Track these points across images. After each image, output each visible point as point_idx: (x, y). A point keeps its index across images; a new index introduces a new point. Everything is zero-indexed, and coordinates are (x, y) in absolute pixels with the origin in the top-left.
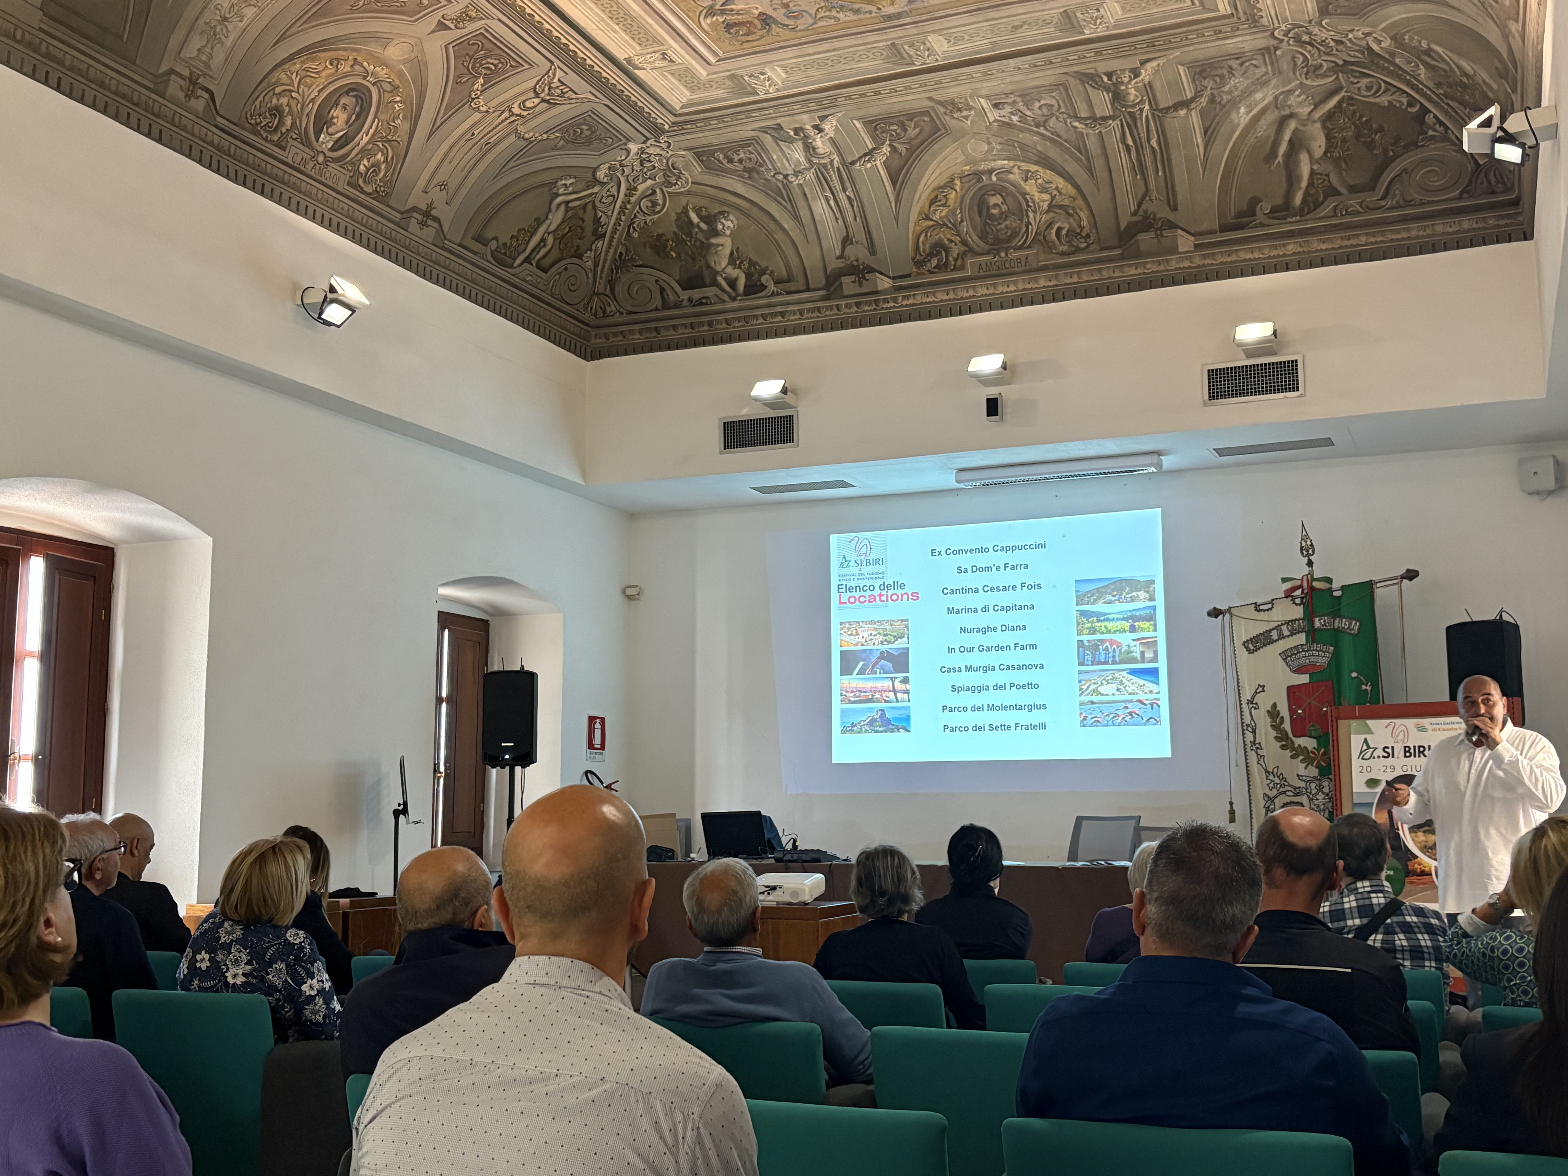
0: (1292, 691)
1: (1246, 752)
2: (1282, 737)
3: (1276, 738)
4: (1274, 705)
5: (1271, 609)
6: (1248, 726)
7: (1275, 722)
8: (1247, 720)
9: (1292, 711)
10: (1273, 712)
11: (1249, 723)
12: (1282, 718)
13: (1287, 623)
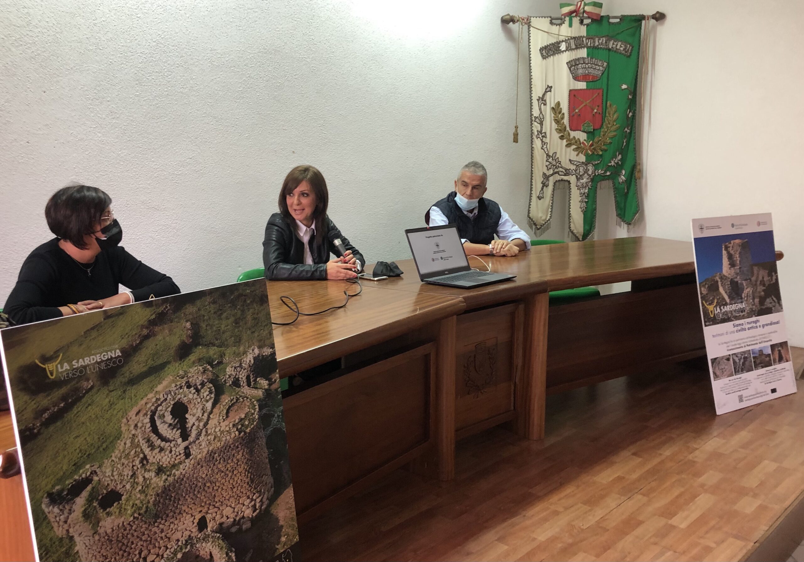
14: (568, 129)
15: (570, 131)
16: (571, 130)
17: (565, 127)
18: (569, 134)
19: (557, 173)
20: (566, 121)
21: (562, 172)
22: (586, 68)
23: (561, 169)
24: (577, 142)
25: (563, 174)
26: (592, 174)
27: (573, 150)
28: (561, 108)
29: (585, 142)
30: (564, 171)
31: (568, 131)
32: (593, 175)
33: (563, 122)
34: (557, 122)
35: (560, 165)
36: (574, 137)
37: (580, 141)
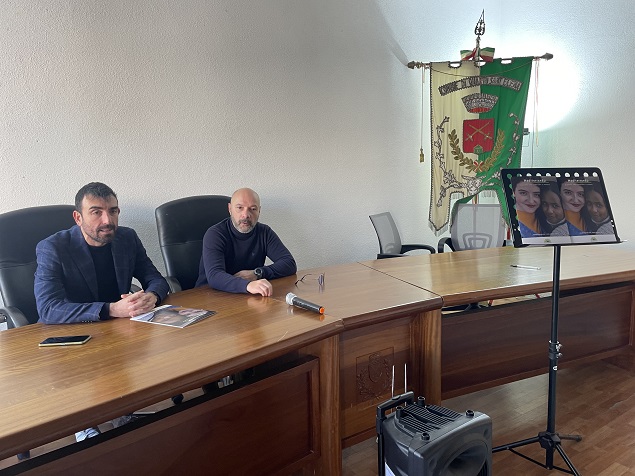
0: (466, 123)
1: (433, 159)
2: (456, 152)
3: (453, 152)
4: (454, 131)
5: (460, 67)
6: (436, 143)
7: (453, 142)
8: (436, 138)
9: (465, 136)
10: (452, 136)
11: (436, 141)
12: (458, 140)
13: (470, 78)
15: (463, 153)
16: (465, 152)
17: (460, 150)
19: (453, 186)
22: (479, 102)
23: (455, 183)
24: (469, 161)
25: (458, 186)
26: (479, 186)
27: (466, 168)
28: (456, 135)
29: (476, 162)
33: (458, 146)
34: (453, 145)
35: (454, 180)
36: (467, 158)
37: (472, 161)
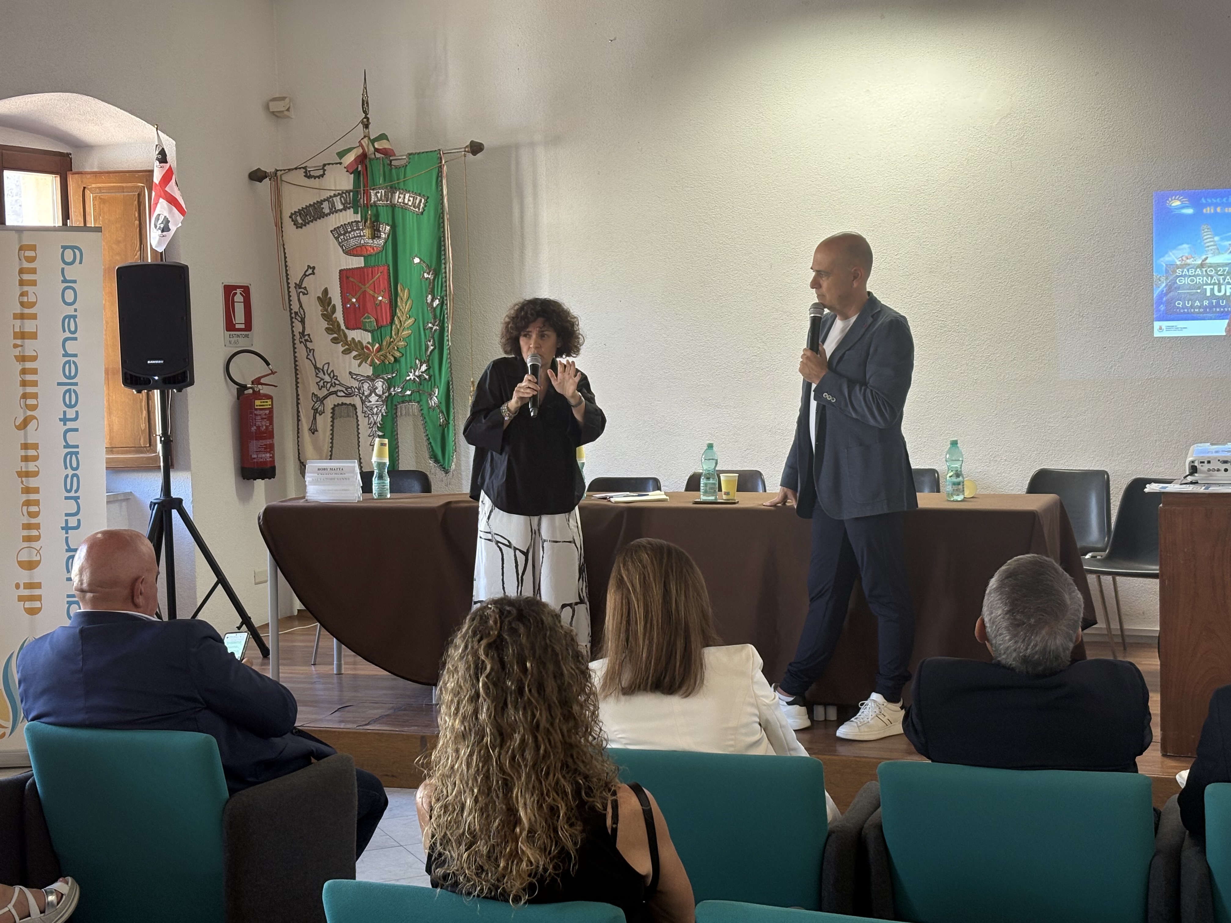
0: (345, 275)
1: (294, 344)
2: (333, 329)
3: (327, 329)
4: (326, 291)
5: (322, 176)
6: (296, 313)
7: (327, 310)
8: (295, 307)
9: (345, 300)
10: (325, 300)
11: (297, 310)
12: (334, 306)
13: (340, 194)
14: (343, 327)
15: (346, 331)
16: (347, 328)
17: (339, 325)
18: (346, 336)
19: (335, 393)
20: (339, 315)
21: (340, 391)
22: (361, 236)
23: (340, 388)
24: (358, 345)
25: (344, 395)
26: (383, 393)
27: (355, 357)
28: (330, 298)
29: (369, 346)
30: (344, 389)
31: (343, 330)
32: (387, 394)
33: (336, 318)
34: (326, 317)
35: (337, 382)
36: (353, 339)
37: (362, 345)
